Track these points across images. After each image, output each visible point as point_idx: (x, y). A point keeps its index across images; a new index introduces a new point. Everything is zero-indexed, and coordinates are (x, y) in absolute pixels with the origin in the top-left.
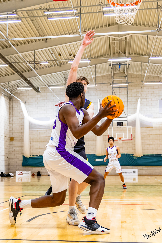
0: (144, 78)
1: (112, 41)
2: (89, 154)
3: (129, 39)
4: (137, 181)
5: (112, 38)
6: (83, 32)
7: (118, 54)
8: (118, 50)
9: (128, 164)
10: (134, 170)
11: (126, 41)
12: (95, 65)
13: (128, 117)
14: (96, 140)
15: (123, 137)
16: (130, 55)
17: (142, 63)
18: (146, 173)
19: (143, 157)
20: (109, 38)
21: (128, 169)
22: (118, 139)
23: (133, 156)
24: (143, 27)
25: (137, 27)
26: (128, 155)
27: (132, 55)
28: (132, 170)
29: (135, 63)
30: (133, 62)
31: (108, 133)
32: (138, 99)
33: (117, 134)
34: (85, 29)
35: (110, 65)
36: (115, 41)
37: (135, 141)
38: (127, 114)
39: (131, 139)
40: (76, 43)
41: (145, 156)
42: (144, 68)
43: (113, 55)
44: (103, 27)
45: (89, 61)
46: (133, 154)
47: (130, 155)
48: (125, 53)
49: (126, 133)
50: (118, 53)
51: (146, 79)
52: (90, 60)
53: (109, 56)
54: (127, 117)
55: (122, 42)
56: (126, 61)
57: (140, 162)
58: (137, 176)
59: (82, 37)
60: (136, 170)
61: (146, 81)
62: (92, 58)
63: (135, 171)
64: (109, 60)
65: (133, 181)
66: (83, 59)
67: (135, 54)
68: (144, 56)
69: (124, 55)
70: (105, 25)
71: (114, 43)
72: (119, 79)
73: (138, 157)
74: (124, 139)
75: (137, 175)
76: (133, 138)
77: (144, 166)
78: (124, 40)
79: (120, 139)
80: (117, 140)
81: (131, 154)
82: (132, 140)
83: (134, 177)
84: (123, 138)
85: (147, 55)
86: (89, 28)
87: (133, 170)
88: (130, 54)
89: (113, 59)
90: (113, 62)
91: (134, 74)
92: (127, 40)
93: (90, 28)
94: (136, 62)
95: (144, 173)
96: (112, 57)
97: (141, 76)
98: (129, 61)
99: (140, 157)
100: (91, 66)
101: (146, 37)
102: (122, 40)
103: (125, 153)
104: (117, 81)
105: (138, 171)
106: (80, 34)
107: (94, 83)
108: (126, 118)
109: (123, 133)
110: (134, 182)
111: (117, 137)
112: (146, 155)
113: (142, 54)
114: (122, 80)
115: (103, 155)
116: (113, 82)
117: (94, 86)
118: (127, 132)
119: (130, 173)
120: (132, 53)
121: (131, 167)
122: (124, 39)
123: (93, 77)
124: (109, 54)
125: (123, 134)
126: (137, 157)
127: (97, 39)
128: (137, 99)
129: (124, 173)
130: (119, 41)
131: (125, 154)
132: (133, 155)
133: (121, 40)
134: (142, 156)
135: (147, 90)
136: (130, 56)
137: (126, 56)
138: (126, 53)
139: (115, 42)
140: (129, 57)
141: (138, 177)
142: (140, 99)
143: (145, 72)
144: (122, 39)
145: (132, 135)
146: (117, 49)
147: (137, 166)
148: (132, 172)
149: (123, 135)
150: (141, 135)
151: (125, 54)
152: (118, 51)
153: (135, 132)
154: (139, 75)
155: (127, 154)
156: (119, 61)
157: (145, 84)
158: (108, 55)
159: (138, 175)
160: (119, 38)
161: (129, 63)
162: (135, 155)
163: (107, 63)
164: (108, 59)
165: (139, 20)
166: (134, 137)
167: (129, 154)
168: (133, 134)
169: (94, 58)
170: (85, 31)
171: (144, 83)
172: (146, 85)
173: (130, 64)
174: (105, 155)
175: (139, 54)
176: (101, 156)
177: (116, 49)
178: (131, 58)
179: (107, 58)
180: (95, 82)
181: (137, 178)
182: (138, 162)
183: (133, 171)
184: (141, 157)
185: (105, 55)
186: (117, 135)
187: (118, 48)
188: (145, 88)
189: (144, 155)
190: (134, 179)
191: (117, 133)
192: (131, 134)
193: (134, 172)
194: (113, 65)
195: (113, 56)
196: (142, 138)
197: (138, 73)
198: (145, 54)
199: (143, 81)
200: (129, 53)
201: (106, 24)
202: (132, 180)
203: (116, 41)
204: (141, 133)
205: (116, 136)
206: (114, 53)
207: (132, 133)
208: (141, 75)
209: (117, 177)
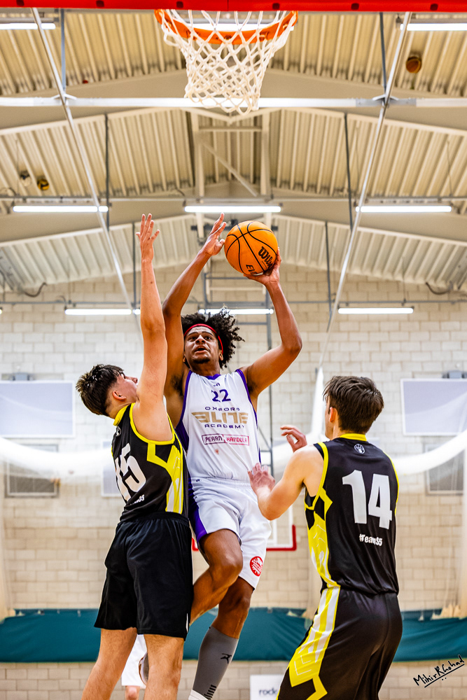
0: (337, 284)
1: (201, 127)
3: (273, 124)
5: (200, 117)
6: (76, 83)
7: (225, 183)
8: (228, 166)
11: (260, 133)
12: (130, 226)
13: (274, 450)
16: (274, 189)
17: (326, 226)
20: (188, 115)
23: (303, 620)
24: (325, 78)
25: (301, 76)
26: (279, 613)
27: (284, 190)
29: (299, 223)
30: (289, 219)
32: (317, 371)
34: (85, 72)
35: (195, 228)
36: (215, 131)
38: (271, 440)
40: (49, 130)
42: (335, 243)
43: (206, 184)
44: (162, 67)
45: (105, 209)
46: (303, 611)
47: (290, 614)
48: (256, 179)
50: (227, 179)
51: (345, 291)
52: (109, 205)
53: (191, 189)
54: (271, 451)
55: (244, 135)
56: (261, 216)
59: (72, 108)
61: (344, 299)
62: (117, 193)
64: (188, 209)
66: (78, 197)
67: (299, 185)
68: (333, 197)
69: (253, 186)
70: (167, 60)
71: (209, 136)
72: (235, 285)
76: (298, 539)
78: (249, 127)
81: (294, 611)
82: (294, 548)
85: (346, 191)
86: (101, 69)
88: (278, 183)
89: (206, 204)
90: (206, 216)
91: (297, 269)
92: (261, 127)
93: (105, 68)
94: (301, 221)
96: (202, 193)
97: (325, 276)
98: (273, 214)
100: (112, 228)
101: (340, 120)
102: (241, 125)
103: (270, 605)
104: (227, 293)
106: (61, 98)
107: (129, 299)
108: (269, 454)
113: (326, 189)
114: (246, 292)
116: (209, 299)
117: (127, 312)
120: (286, 183)
122: (252, 124)
123: (124, 276)
124: (188, 181)
127: (138, 118)
128: (313, 374)
129: (269, 692)
130: (229, 131)
131: (265, 610)
132: (304, 615)
133: (238, 124)
135: (353, 337)
136: (275, 195)
137: (259, 190)
138: (259, 178)
139: (212, 133)
140: (272, 197)
142: (324, 372)
143: (340, 262)
144: (241, 122)
145: (294, 528)
146: (222, 163)
151: (254, 182)
152: (227, 171)
154: (317, 271)
155: (275, 611)
156: (231, 215)
157: (343, 311)
158: (184, 186)
160: (230, 120)
161: (276, 224)
163: (182, 218)
164: (184, 204)
165: (310, 52)
166: (304, 534)
167: (285, 611)
168: (296, 525)
169: (123, 197)
170: (85, 82)
171: (339, 307)
172: (348, 315)
173: (280, 229)
175: (313, 187)
177: (219, 163)
178: (281, 205)
179: (178, 197)
180: (132, 294)
185: (171, 184)
187: (227, 160)
188: (343, 326)
192: (291, 523)
194: (207, 227)
195: (206, 190)
197: (313, 265)
198: (339, 186)
199: (334, 301)
200: (273, 181)
201: (172, 58)
203: (217, 127)
206: (210, 178)
207: (295, 519)
208: (323, 272)
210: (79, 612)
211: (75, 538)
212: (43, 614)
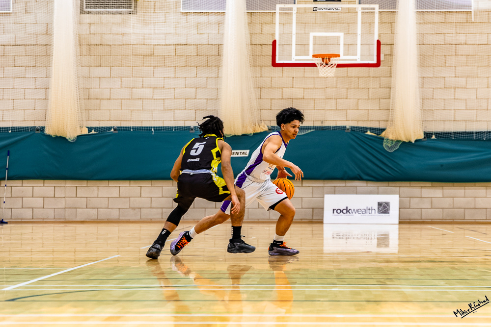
2: (188, 124)
4: (393, 246)
9: (357, 171)
10: (383, 198)
14: (218, 66)
15: (341, 54)
18: (437, 214)
19: (425, 143)
21: (356, 193)
22: (318, 61)
23: (383, 139)
26: (357, 132)
28: (372, 200)
31: (273, 35)
33: (315, 37)
37: (391, 69)
39: (375, 62)
41: (434, 137)
46: (383, 130)
47: (369, 133)
49: (356, 34)
57: (410, 164)
58: (397, 226)
60: (393, 200)
63: (388, 204)
65: (379, 245)
73: (404, 142)
74: (344, 59)
75: (397, 221)
76: (382, 58)
77: (429, 184)
79: (326, 59)
80: (314, 65)
81: (372, 129)
82: (378, 65)
83: (384, 229)
84: (338, 56)
87: (380, 201)
95: (428, 214)
99: (413, 142)
103: (348, 124)
105: (400, 202)
109: (341, 35)
110: (383, 250)
111: (311, 54)
112: (437, 134)
115: (250, 131)
118: (359, 32)
119: (367, 210)
121: (372, 186)
125: (338, 38)
126: (398, 141)
129: (342, 211)
131: (344, 128)
132: (383, 134)
134: (422, 136)
141: (399, 228)
145: (379, 43)
147: (398, 183)
148: (376, 207)
149: (342, 42)
150: (421, 44)
153: (392, 33)
155: (353, 129)
159: (400, 223)
162: (390, 134)
166: (388, 52)
167: (366, 129)
168: (382, 42)
174: (259, 130)
176: (240, 134)
181: (397, 232)
182: (404, 164)
183: (380, 204)
184: (416, 141)
186: (314, 44)
189: (428, 135)
190: (383, 240)
191: (312, 35)
192: (376, 38)
193: (384, 208)
196: (423, 60)
202: (375, 242)
204: (421, 35)
205: (308, 50)
207: (380, 35)
209: (310, 229)
210: (153, 130)
211: (152, 55)
212: (117, 132)
